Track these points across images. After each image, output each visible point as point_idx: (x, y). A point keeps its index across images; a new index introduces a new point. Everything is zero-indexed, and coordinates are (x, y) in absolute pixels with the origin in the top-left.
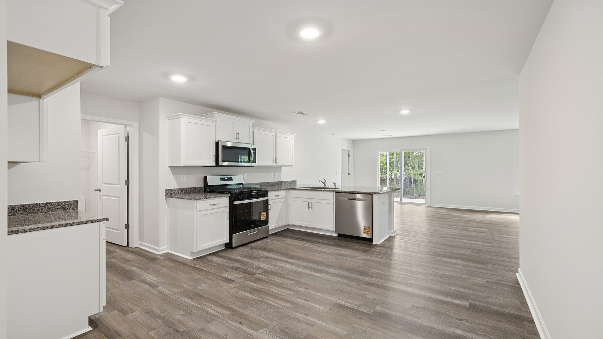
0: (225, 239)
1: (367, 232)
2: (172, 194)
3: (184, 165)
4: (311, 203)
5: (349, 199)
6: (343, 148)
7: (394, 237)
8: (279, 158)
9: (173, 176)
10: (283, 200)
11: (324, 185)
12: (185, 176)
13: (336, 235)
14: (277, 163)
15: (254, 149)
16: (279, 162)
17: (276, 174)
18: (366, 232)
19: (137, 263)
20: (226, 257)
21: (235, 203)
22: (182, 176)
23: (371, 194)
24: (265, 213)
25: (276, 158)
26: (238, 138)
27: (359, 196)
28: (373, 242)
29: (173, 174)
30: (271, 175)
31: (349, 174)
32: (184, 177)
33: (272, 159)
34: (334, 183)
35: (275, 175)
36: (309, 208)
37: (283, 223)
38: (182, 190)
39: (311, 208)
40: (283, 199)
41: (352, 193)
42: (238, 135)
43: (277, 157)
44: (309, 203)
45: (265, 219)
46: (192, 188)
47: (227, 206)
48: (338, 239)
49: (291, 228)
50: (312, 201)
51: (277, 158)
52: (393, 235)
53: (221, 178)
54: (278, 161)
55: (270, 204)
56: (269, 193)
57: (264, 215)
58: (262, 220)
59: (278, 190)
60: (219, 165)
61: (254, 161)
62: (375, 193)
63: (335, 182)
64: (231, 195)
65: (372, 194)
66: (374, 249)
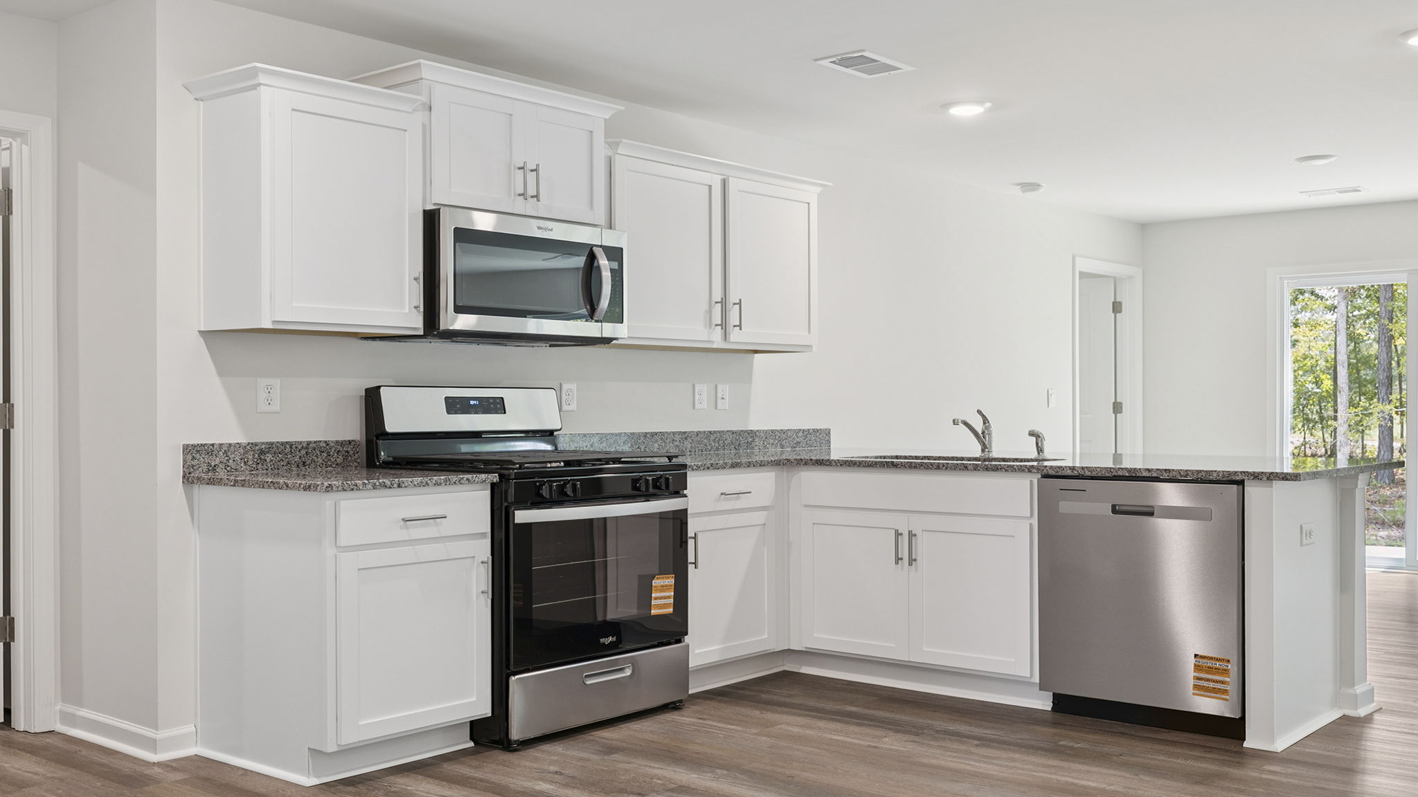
0: (475, 699)
1: (1211, 685)
2: (214, 469)
3: (274, 322)
4: (911, 535)
5: (1115, 510)
6: (1084, 265)
7: (1368, 719)
8: (740, 303)
9: (216, 381)
10: (760, 517)
11: (979, 447)
12: (277, 382)
13: (1043, 703)
14: (729, 328)
15: (615, 254)
16: (740, 326)
17: (724, 390)
18: (1205, 684)
19: (60, 791)
20: (481, 780)
21: (522, 516)
22: (263, 382)
23: (1237, 481)
24: (670, 581)
25: (723, 302)
26: (531, 191)
27: (1170, 495)
28: (1242, 738)
29: (222, 372)
30: (697, 397)
31: (1117, 408)
32: (269, 389)
33: (706, 307)
34: (1032, 434)
35: (720, 395)
36: (898, 560)
37: (763, 639)
38: (262, 452)
39: (912, 561)
40: (764, 513)
41: (1134, 476)
42: (531, 177)
43: (733, 298)
44: (898, 534)
45: (671, 610)
46: (309, 443)
47: (483, 535)
48: (1055, 724)
49: (806, 670)
50: (917, 523)
51: (729, 305)
52: (1362, 712)
53: (446, 398)
54: (733, 318)
55: (695, 538)
56: (693, 479)
57: (663, 588)
58: (653, 612)
59: (735, 466)
60: (442, 327)
61: (616, 315)
62: (1256, 476)
63: (1037, 429)
64: (501, 476)
65: (1241, 483)
66: (1250, 772)
